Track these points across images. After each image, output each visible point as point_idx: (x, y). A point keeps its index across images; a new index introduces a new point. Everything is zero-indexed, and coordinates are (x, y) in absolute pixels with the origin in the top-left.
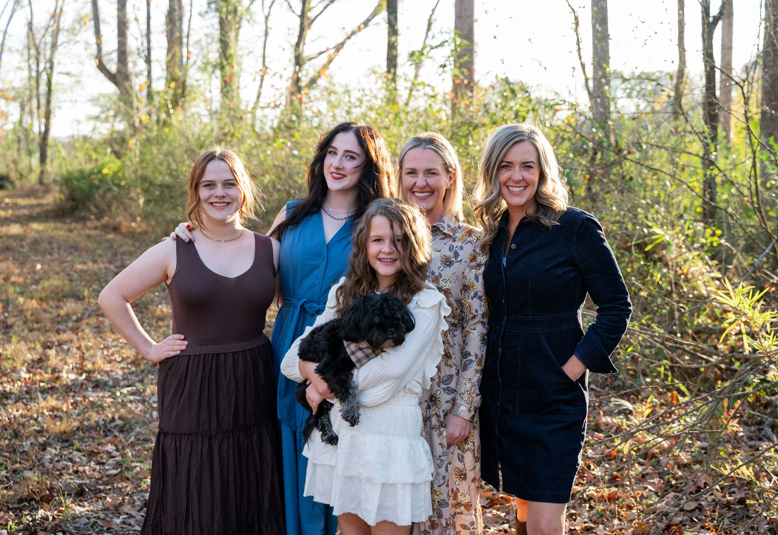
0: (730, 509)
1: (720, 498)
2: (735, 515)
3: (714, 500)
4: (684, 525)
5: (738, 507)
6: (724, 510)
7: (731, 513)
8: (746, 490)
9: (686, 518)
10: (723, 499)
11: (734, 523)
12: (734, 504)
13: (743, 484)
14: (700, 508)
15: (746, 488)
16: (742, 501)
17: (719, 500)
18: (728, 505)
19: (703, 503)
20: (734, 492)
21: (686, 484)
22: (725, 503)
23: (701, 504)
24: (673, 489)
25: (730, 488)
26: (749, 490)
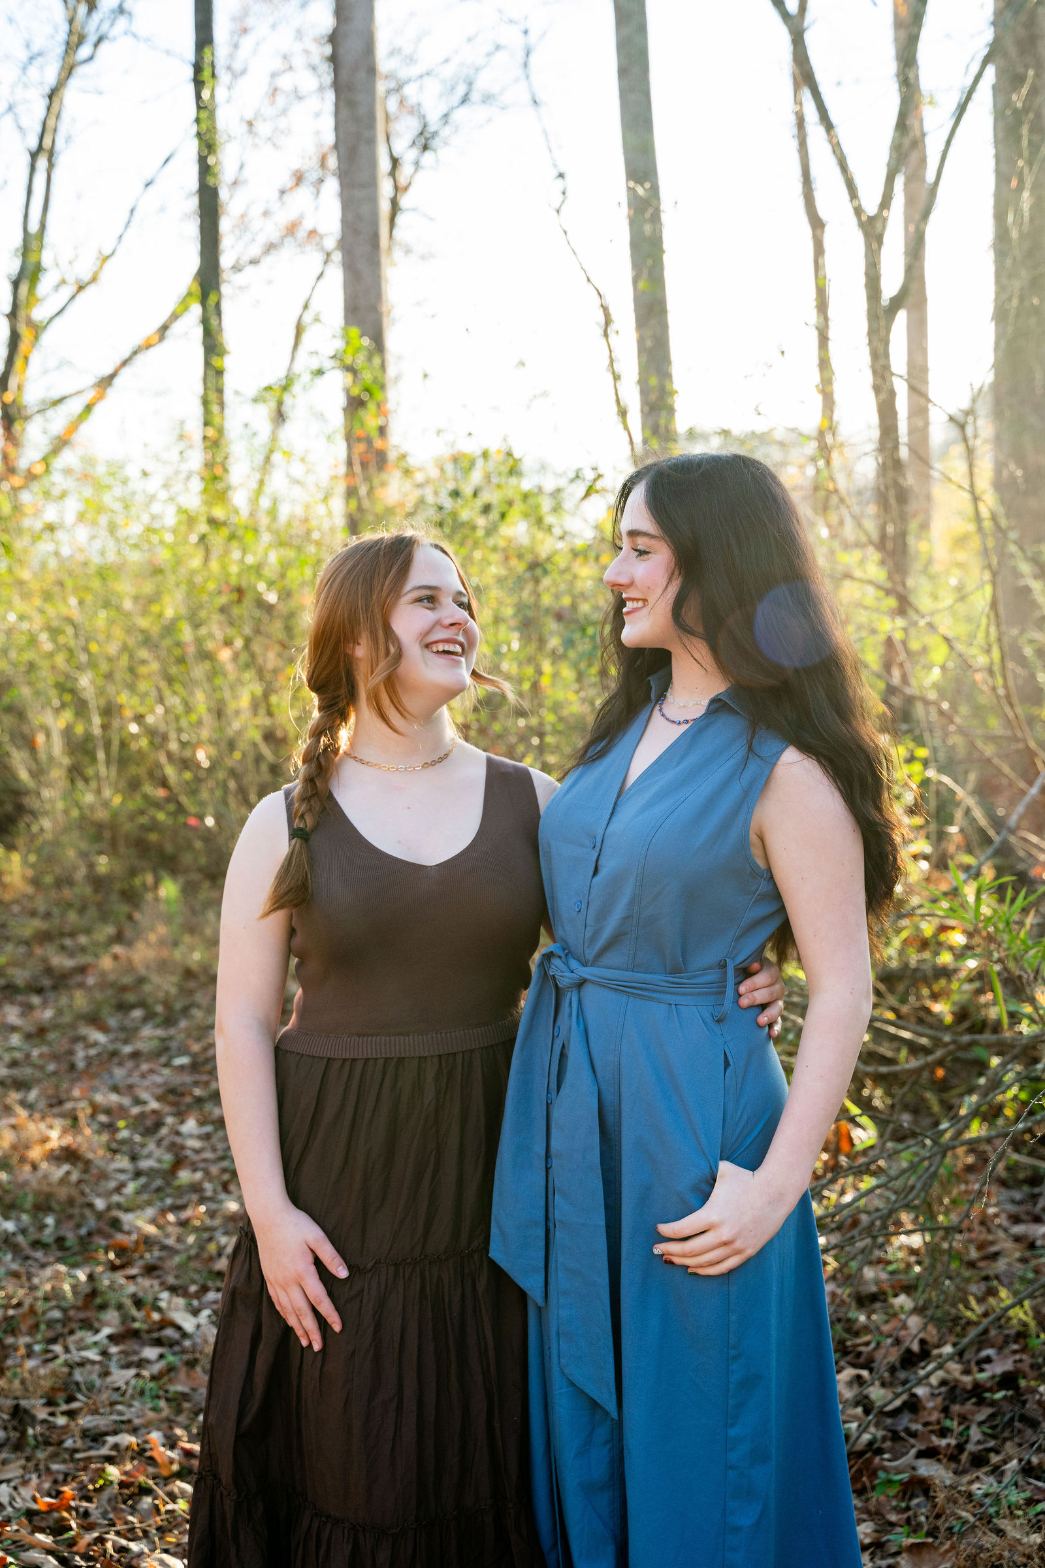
0: (981, 1402)
1: (957, 1375)
2: (992, 1417)
3: (943, 1383)
4: (880, 1451)
5: (999, 1395)
6: (969, 1406)
7: (985, 1412)
8: (1015, 1352)
9: (880, 1434)
10: (967, 1379)
11: (994, 1437)
12: (990, 1390)
13: (1007, 1336)
14: (913, 1405)
15: (1016, 1347)
16: (1008, 1380)
17: (957, 1381)
18: (977, 1393)
19: (920, 1391)
20: (988, 1360)
21: (878, 1344)
22: (969, 1387)
23: (914, 1395)
24: (849, 1358)
25: (979, 1350)
26: (1023, 1350)
